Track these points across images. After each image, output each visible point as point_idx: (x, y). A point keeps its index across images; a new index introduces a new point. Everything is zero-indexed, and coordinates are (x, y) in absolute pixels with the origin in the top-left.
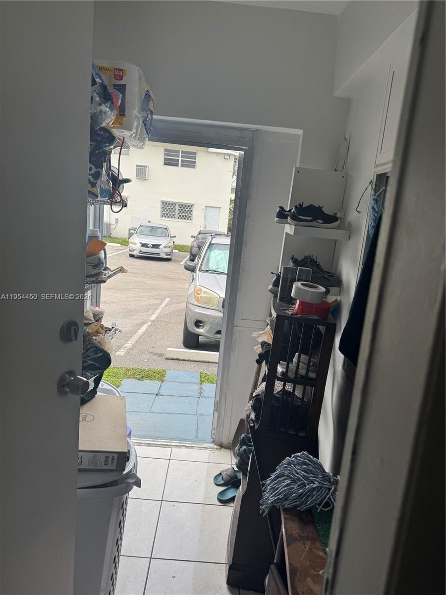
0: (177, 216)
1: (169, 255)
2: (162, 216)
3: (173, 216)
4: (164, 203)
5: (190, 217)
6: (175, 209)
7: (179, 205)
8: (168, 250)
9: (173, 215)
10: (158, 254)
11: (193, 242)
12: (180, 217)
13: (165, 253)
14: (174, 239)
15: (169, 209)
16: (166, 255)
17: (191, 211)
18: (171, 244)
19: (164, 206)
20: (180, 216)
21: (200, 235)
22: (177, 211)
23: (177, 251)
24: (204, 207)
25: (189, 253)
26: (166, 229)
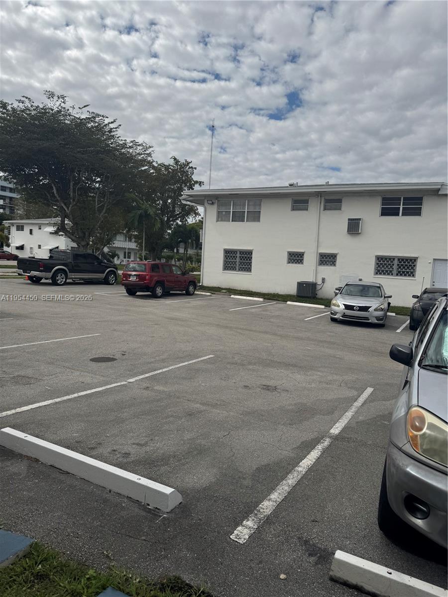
0: (395, 272)
1: (381, 320)
2: (377, 273)
3: (390, 273)
4: (379, 258)
5: (412, 273)
6: (393, 265)
7: (399, 260)
8: (380, 313)
9: (391, 271)
10: (367, 319)
11: (415, 304)
12: (399, 274)
13: (376, 317)
14: (390, 300)
15: (384, 265)
16: (377, 320)
17: (414, 266)
18: (385, 306)
19: (380, 261)
20: (399, 272)
21: (425, 295)
22: (395, 267)
23: (394, 314)
24: (432, 261)
25: (409, 318)
26: (379, 287)
